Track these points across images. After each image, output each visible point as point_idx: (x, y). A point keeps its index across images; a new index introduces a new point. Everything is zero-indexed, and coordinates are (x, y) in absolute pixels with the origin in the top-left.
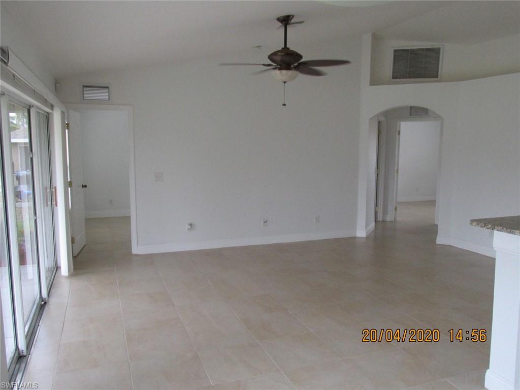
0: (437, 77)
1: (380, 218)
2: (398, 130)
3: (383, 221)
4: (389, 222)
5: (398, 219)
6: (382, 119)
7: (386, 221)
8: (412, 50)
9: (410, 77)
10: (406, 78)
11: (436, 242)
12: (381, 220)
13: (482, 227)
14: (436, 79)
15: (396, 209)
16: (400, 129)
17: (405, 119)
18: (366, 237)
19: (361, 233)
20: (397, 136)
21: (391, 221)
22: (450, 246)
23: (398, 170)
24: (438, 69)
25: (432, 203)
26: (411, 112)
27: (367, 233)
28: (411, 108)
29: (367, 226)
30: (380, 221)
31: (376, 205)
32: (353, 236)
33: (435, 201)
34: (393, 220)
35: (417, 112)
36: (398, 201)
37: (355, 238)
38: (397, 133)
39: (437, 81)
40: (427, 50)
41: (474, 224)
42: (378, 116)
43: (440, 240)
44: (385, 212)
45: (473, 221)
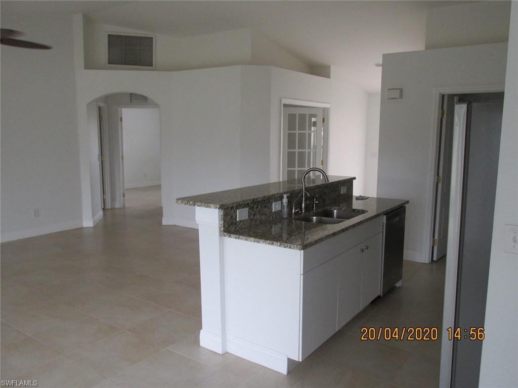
0: (152, 66)
1: (108, 206)
2: (120, 117)
3: (111, 209)
4: (118, 208)
5: (127, 205)
6: (102, 104)
7: (115, 209)
8: (126, 37)
9: (125, 64)
10: (122, 64)
11: (162, 223)
12: (110, 208)
13: (185, 204)
14: (150, 68)
15: (124, 196)
16: (121, 115)
17: (126, 105)
18: (94, 227)
19: (88, 222)
20: (120, 123)
21: (120, 208)
22: (175, 226)
23: (122, 157)
24: (152, 59)
25: (158, 187)
26: (131, 99)
27: (94, 222)
28: (131, 94)
29: (93, 215)
30: (108, 209)
31: (104, 193)
32: (80, 227)
33: (160, 185)
34: (122, 206)
35: (137, 99)
36: (126, 188)
37: (82, 228)
38: (119, 120)
39: (152, 70)
40: (141, 38)
41: (180, 201)
42: (97, 100)
43: (165, 221)
44: (113, 199)
45: (178, 199)
